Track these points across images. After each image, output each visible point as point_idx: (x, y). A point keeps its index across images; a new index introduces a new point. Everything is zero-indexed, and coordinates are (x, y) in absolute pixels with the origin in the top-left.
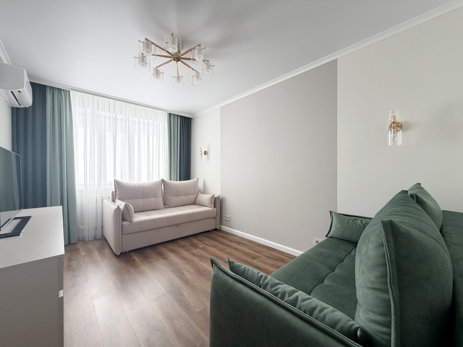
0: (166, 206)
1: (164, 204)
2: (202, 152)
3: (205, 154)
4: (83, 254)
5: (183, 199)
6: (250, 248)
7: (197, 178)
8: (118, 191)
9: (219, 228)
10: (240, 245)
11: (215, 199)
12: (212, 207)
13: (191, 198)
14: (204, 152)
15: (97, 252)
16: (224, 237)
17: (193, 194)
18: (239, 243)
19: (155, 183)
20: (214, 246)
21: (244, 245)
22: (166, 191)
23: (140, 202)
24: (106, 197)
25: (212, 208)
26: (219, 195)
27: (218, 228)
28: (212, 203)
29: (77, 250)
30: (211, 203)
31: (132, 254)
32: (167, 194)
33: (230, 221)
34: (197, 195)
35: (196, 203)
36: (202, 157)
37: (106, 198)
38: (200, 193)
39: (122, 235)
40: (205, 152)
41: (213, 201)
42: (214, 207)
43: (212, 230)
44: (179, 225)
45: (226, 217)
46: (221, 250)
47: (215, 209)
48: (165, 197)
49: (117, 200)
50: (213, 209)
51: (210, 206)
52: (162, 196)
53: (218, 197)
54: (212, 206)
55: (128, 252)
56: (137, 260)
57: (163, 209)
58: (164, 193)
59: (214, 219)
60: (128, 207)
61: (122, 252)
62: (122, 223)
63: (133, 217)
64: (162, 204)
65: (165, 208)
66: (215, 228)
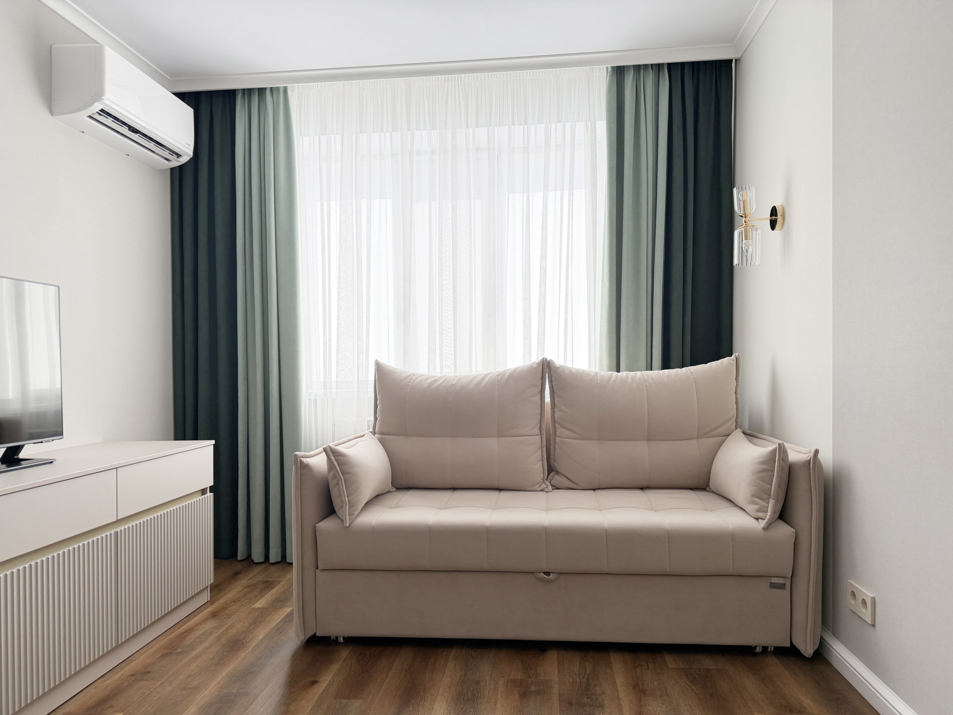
0: (558, 480)
1: (551, 469)
2: (761, 218)
3: (773, 225)
5: (640, 454)
7: (733, 356)
9: (812, 650)
11: (790, 473)
12: (761, 515)
17: (699, 437)
19: (511, 375)
22: (558, 413)
23: (445, 449)
25: (762, 523)
27: (805, 649)
28: (768, 494)
30: (760, 494)
32: (562, 426)
33: (873, 626)
34: (724, 440)
35: (711, 485)
36: (749, 246)
39: (317, 568)
40: (774, 211)
41: (770, 483)
42: (783, 515)
44: (552, 576)
45: (853, 595)
47: (784, 531)
48: (557, 439)
50: (764, 529)
51: (751, 508)
52: (540, 435)
54: (766, 512)
55: (341, 640)
56: (325, 684)
57: (540, 489)
58: (553, 419)
59: (773, 586)
60: (336, 463)
61: (317, 635)
62: (317, 525)
63: (353, 506)
64: (537, 467)
65: (550, 488)
66: (789, 645)
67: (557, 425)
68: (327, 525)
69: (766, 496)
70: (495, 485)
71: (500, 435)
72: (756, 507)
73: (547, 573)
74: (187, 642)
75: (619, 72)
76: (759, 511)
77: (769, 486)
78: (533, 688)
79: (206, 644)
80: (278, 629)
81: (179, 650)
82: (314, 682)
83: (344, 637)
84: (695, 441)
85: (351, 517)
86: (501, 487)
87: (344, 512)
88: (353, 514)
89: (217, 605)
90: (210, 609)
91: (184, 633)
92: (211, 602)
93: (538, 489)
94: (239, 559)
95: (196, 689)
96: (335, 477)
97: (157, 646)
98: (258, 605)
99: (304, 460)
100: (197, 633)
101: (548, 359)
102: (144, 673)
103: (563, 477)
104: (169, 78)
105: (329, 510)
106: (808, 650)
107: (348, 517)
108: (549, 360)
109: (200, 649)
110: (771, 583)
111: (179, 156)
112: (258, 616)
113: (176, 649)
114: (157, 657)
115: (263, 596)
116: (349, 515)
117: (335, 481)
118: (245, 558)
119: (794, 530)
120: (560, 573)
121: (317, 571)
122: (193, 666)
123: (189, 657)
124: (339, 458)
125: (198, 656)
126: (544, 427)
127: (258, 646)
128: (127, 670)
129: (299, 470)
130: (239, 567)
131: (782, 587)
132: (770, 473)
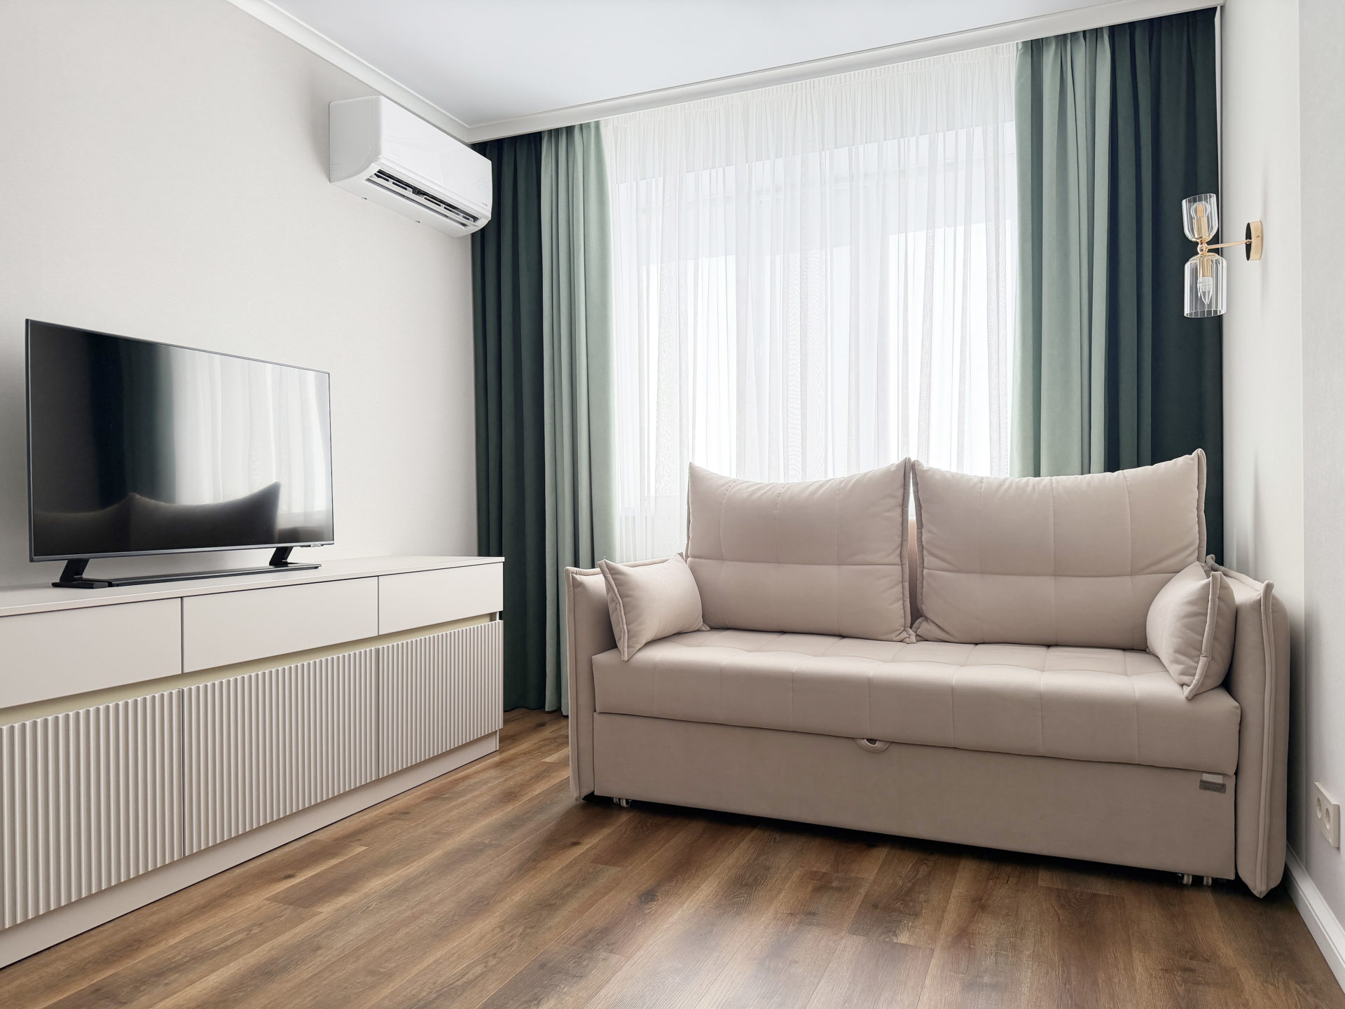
0: (925, 628)
1: (916, 614)
5: (1046, 595)
11: (1237, 620)
12: (1185, 679)
14: (1245, 239)
22: (929, 538)
25: (1189, 691)
27: (1256, 884)
28: (1198, 648)
30: (1187, 649)
35: (1148, 643)
39: (595, 710)
41: (1202, 635)
43: (1196, 878)
45: (1319, 804)
47: (1222, 703)
50: (1188, 698)
52: (902, 565)
54: (1193, 675)
55: (624, 803)
56: (586, 847)
57: (898, 638)
58: (920, 543)
59: (1206, 786)
60: (612, 582)
61: (595, 794)
62: (593, 657)
63: (633, 637)
64: (897, 610)
65: (913, 638)
66: (1232, 877)
67: (925, 553)
68: (603, 658)
69: (1195, 653)
70: (836, 630)
71: (841, 562)
72: (1180, 667)
73: (872, 741)
74: (460, 788)
75: (1035, 48)
76: (1183, 673)
77: (1198, 637)
78: (835, 884)
79: (476, 793)
80: (560, 786)
81: (446, 796)
82: (576, 844)
83: (627, 800)
84: (1128, 579)
85: (630, 650)
86: (844, 632)
87: (623, 643)
88: (633, 647)
89: (505, 755)
90: (497, 758)
91: (460, 779)
92: (500, 751)
93: (895, 639)
94: (546, 710)
95: (449, 834)
96: (613, 600)
97: (427, 789)
98: (548, 760)
99: (578, 577)
100: (471, 781)
101: (913, 460)
102: (404, 813)
103: (932, 625)
104: (467, 126)
105: (610, 643)
106: (1259, 886)
107: (626, 649)
108: (914, 462)
109: (469, 796)
110: (1202, 782)
111: (475, 219)
112: (544, 771)
113: (444, 794)
114: (423, 799)
115: (558, 751)
116: (628, 647)
117: (614, 604)
118: (554, 709)
119: (1237, 704)
120: (892, 742)
121: (595, 713)
122: (455, 812)
123: (454, 803)
124: (617, 576)
125: (463, 804)
126: (905, 554)
127: (531, 799)
128: (388, 808)
129: (572, 588)
130: (547, 718)
131: (1220, 788)
132: (1202, 618)
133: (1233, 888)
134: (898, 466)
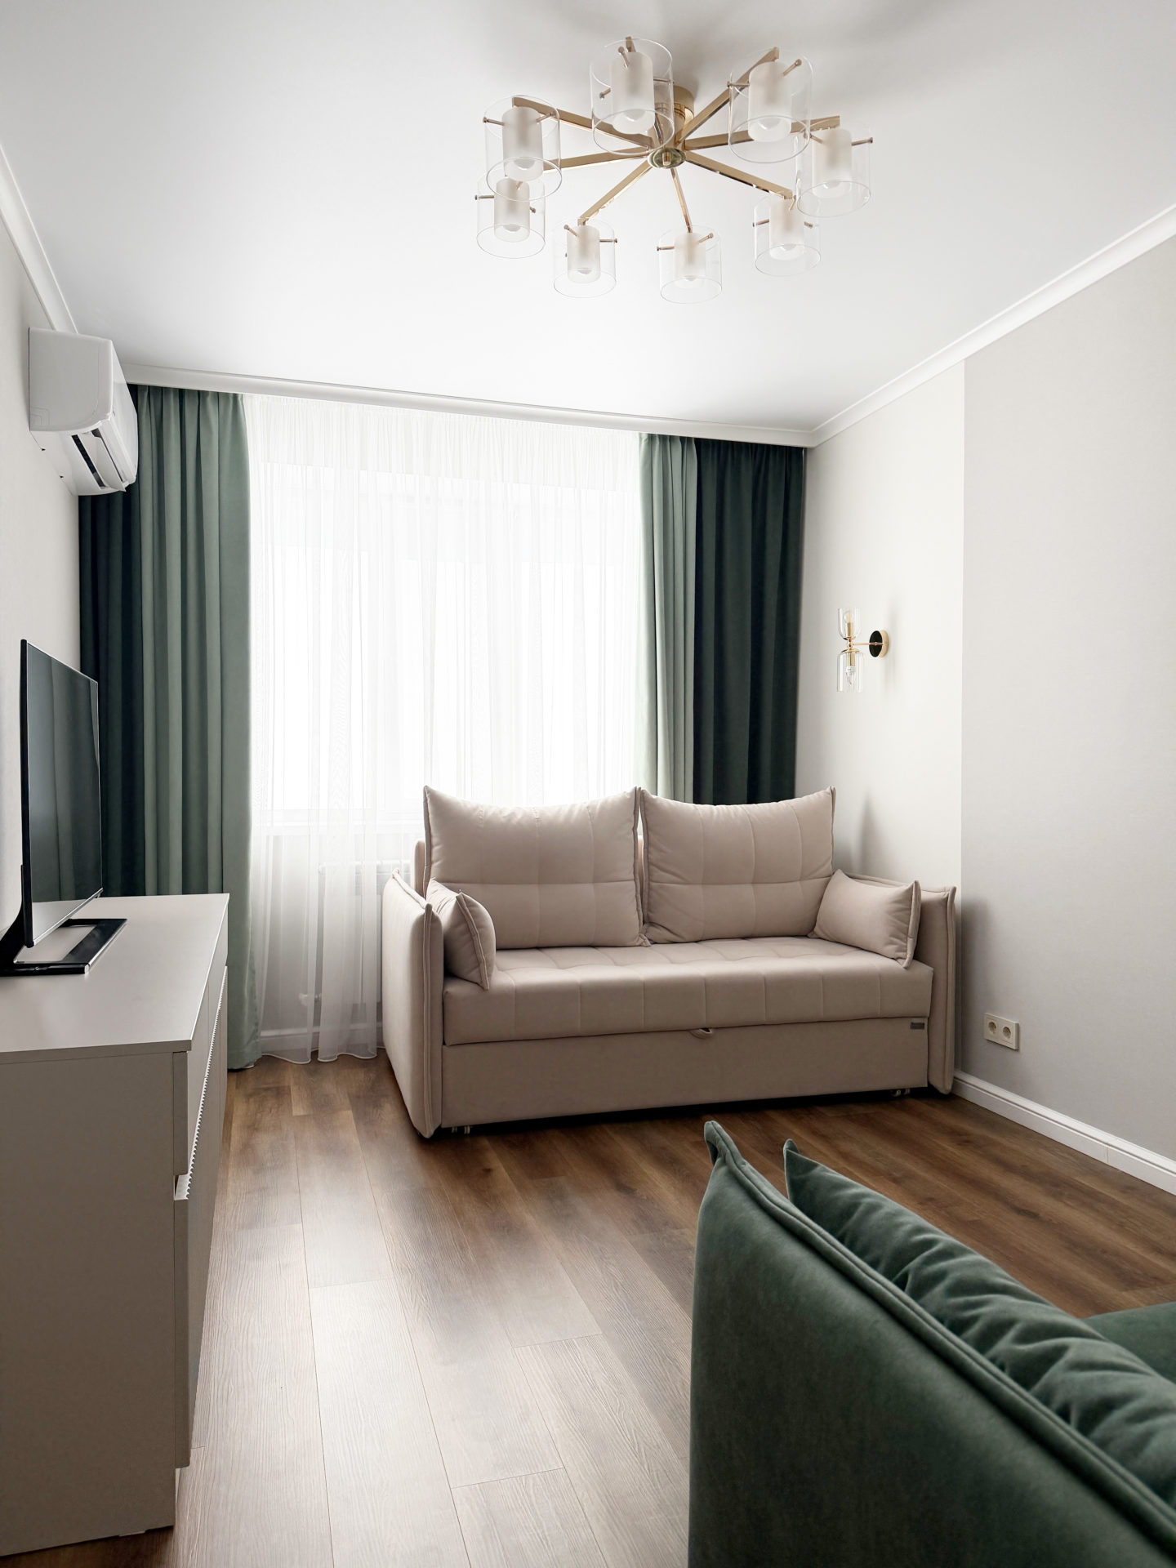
0: (656, 932)
1: (648, 921)
2: (853, 641)
3: (875, 651)
4: (298, 1110)
5: (748, 899)
6: (1121, 1225)
7: (828, 790)
8: (437, 845)
9: (949, 1087)
10: (1057, 1196)
11: (925, 913)
12: (901, 954)
13: (791, 896)
14: (868, 641)
15: (350, 1113)
16: (967, 1141)
17: (801, 879)
18: (1056, 1185)
19: (603, 808)
20: (897, 1175)
21: (1087, 1199)
22: (654, 855)
23: (533, 899)
24: (397, 869)
25: (905, 963)
26: (949, 885)
27: (944, 1086)
28: (906, 934)
29: (280, 1093)
30: (899, 933)
31: (485, 1142)
32: (659, 867)
33: (1017, 1050)
34: (827, 883)
35: (817, 929)
36: (852, 672)
37: (397, 876)
38: (840, 876)
39: (444, 1043)
40: (876, 637)
41: (908, 924)
42: (917, 956)
43: (903, 1090)
44: (711, 1032)
45: (992, 1025)
46: (931, 1199)
47: (923, 971)
48: (653, 884)
49: (434, 886)
50: (906, 968)
51: (890, 949)
52: (635, 880)
53: (946, 903)
54: (906, 951)
55: (468, 1131)
56: (502, 1171)
57: (637, 944)
58: (647, 860)
59: (914, 1026)
60: (470, 915)
62: (445, 991)
63: (489, 966)
65: (648, 943)
66: (926, 1085)
67: (652, 867)
69: (903, 936)
70: (591, 941)
71: (596, 880)
72: (895, 948)
73: (707, 1029)
76: (899, 950)
77: (906, 926)
83: (471, 1127)
84: (798, 883)
87: (482, 973)
93: (635, 945)
103: (662, 928)
106: (946, 1087)
107: (487, 979)
108: (642, 790)
110: (912, 1023)
119: (930, 969)
120: (717, 1028)
126: (637, 871)
129: (430, 924)
131: (921, 1026)
132: (908, 912)
133: (927, 1093)
134: (631, 794)
